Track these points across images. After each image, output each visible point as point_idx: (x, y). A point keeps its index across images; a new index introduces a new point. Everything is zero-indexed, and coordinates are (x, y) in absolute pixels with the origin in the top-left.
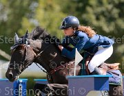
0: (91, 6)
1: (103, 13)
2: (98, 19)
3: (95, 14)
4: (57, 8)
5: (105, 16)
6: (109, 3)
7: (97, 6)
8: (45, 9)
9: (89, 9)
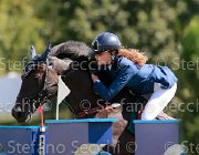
0: (83, 7)
1: (102, 19)
2: (94, 28)
3: (89, 20)
4: (29, 10)
5: (106, 24)
6: (113, 3)
7: (93, 8)
8: (10, 13)
9: (79, 12)
